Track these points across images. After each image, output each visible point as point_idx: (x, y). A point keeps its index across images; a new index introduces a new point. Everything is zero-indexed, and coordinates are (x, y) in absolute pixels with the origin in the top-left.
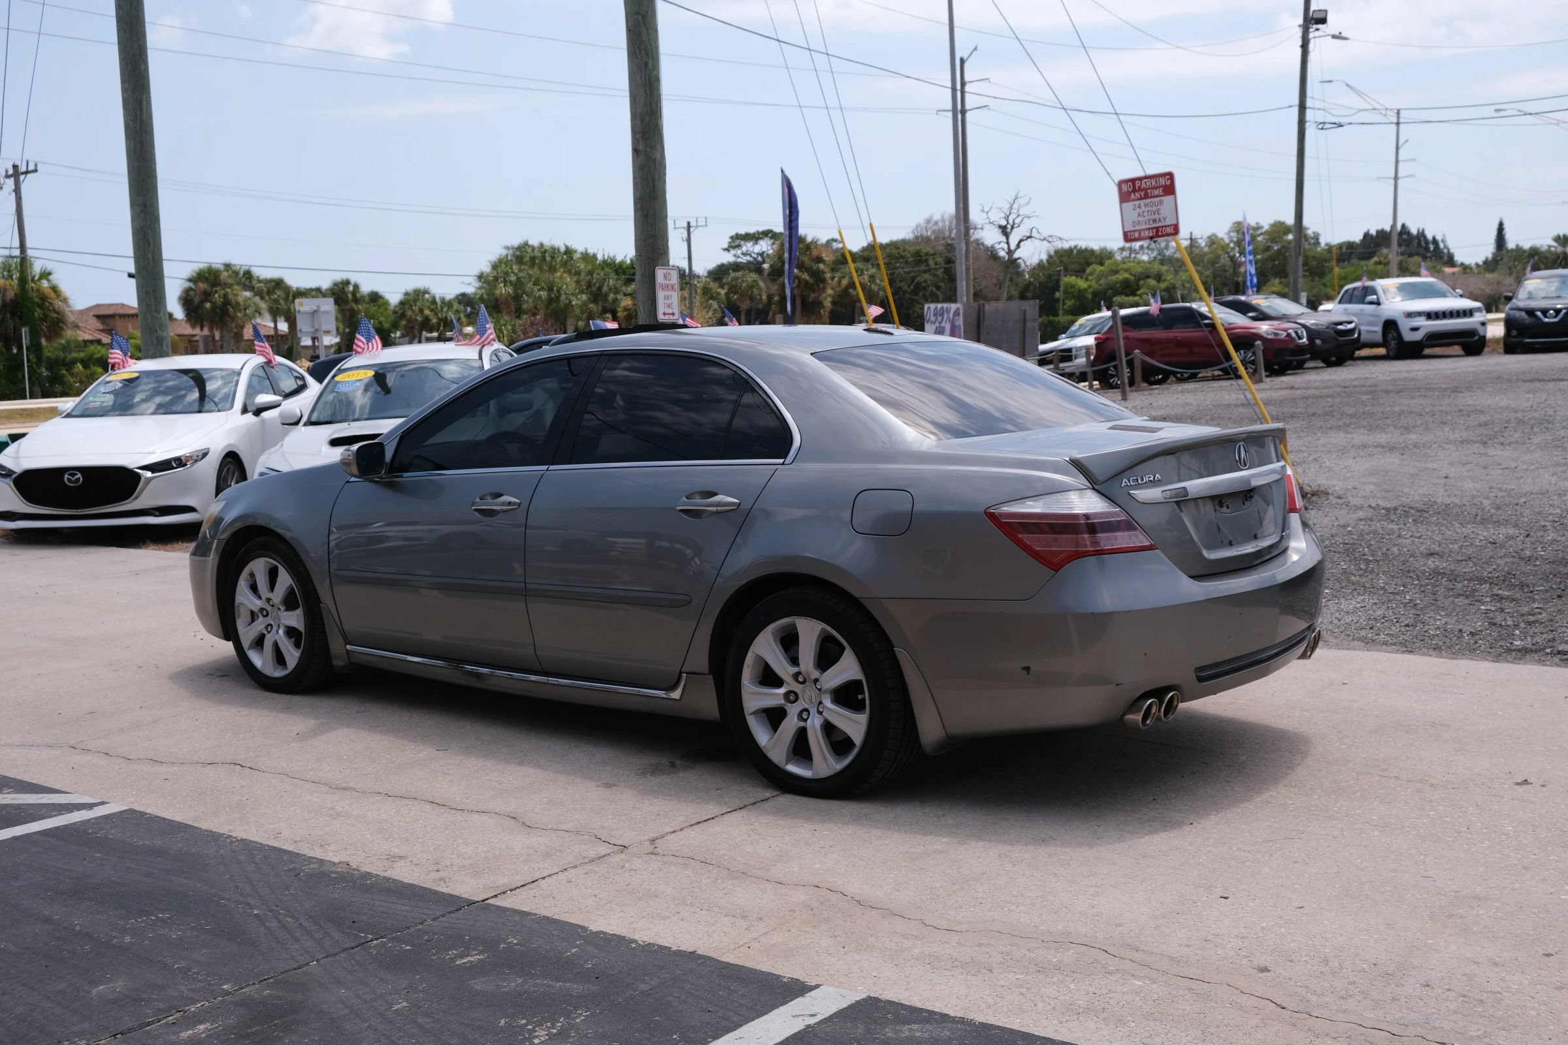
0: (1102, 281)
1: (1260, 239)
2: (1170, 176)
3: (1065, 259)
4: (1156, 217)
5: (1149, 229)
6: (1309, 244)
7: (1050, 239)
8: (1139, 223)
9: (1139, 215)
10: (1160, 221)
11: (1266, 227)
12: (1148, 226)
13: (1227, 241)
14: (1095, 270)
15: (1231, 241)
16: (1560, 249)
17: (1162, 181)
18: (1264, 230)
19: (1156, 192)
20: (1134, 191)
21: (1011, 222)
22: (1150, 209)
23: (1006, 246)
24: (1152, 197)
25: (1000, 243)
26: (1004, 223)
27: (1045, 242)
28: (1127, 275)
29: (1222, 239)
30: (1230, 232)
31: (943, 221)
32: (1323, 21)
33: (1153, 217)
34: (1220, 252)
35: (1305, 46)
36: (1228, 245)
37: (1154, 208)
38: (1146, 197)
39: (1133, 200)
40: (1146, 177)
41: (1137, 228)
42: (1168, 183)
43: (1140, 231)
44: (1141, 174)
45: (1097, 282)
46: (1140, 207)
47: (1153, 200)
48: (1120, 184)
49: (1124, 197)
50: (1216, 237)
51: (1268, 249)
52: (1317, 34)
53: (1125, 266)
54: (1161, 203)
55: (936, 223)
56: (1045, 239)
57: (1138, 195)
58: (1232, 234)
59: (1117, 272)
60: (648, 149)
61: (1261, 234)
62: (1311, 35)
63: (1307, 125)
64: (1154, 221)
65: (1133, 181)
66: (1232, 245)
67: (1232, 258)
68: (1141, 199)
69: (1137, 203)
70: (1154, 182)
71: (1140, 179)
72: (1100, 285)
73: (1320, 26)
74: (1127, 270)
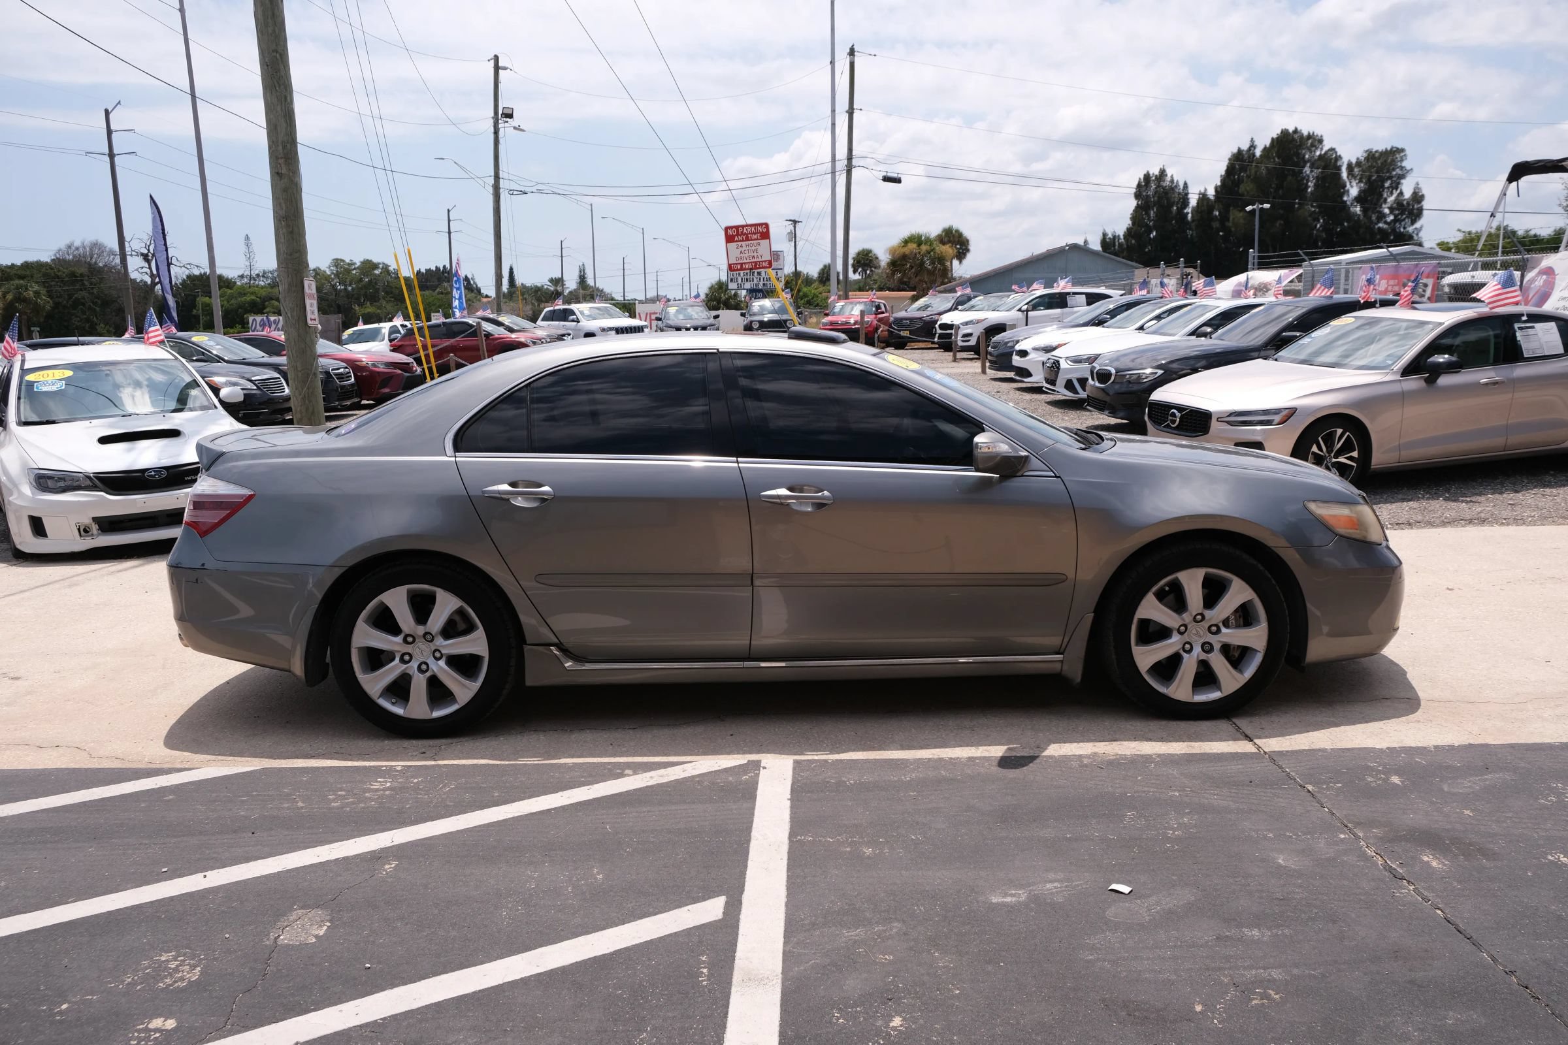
0: (233, 301)
1: (354, 272)
2: (767, 225)
3: (196, 282)
4: (755, 254)
5: (749, 263)
6: (391, 277)
7: (188, 266)
8: (741, 258)
9: (741, 252)
10: (758, 257)
11: (358, 264)
12: (748, 261)
13: (329, 273)
14: (226, 292)
15: (333, 273)
16: (552, 289)
17: (760, 229)
18: (356, 266)
19: (755, 237)
20: (738, 234)
21: (152, 251)
22: (750, 248)
23: (148, 271)
24: (751, 240)
25: (142, 268)
26: (146, 252)
27: (183, 268)
28: (254, 297)
29: (325, 272)
30: (330, 266)
31: (84, 247)
32: (510, 116)
33: (753, 254)
34: (323, 281)
35: (496, 132)
36: (330, 275)
37: (753, 248)
38: (747, 239)
39: (737, 241)
40: (747, 226)
41: (739, 262)
42: (765, 230)
43: (742, 264)
44: (743, 223)
45: (228, 302)
46: (742, 246)
47: (752, 242)
48: (726, 229)
49: (729, 239)
50: (320, 269)
51: (361, 280)
52: (506, 124)
53: (251, 290)
54: (759, 244)
55: (77, 249)
56: (184, 266)
57: (740, 238)
58: (332, 268)
59: (245, 295)
60: (291, 174)
61: (354, 269)
62: (500, 126)
63: (501, 190)
64: (753, 257)
65: (737, 227)
66: (333, 276)
67: (334, 287)
68: (743, 241)
69: (740, 243)
70: (753, 229)
71: (743, 226)
72: (232, 305)
73: (508, 119)
74: (252, 293)
